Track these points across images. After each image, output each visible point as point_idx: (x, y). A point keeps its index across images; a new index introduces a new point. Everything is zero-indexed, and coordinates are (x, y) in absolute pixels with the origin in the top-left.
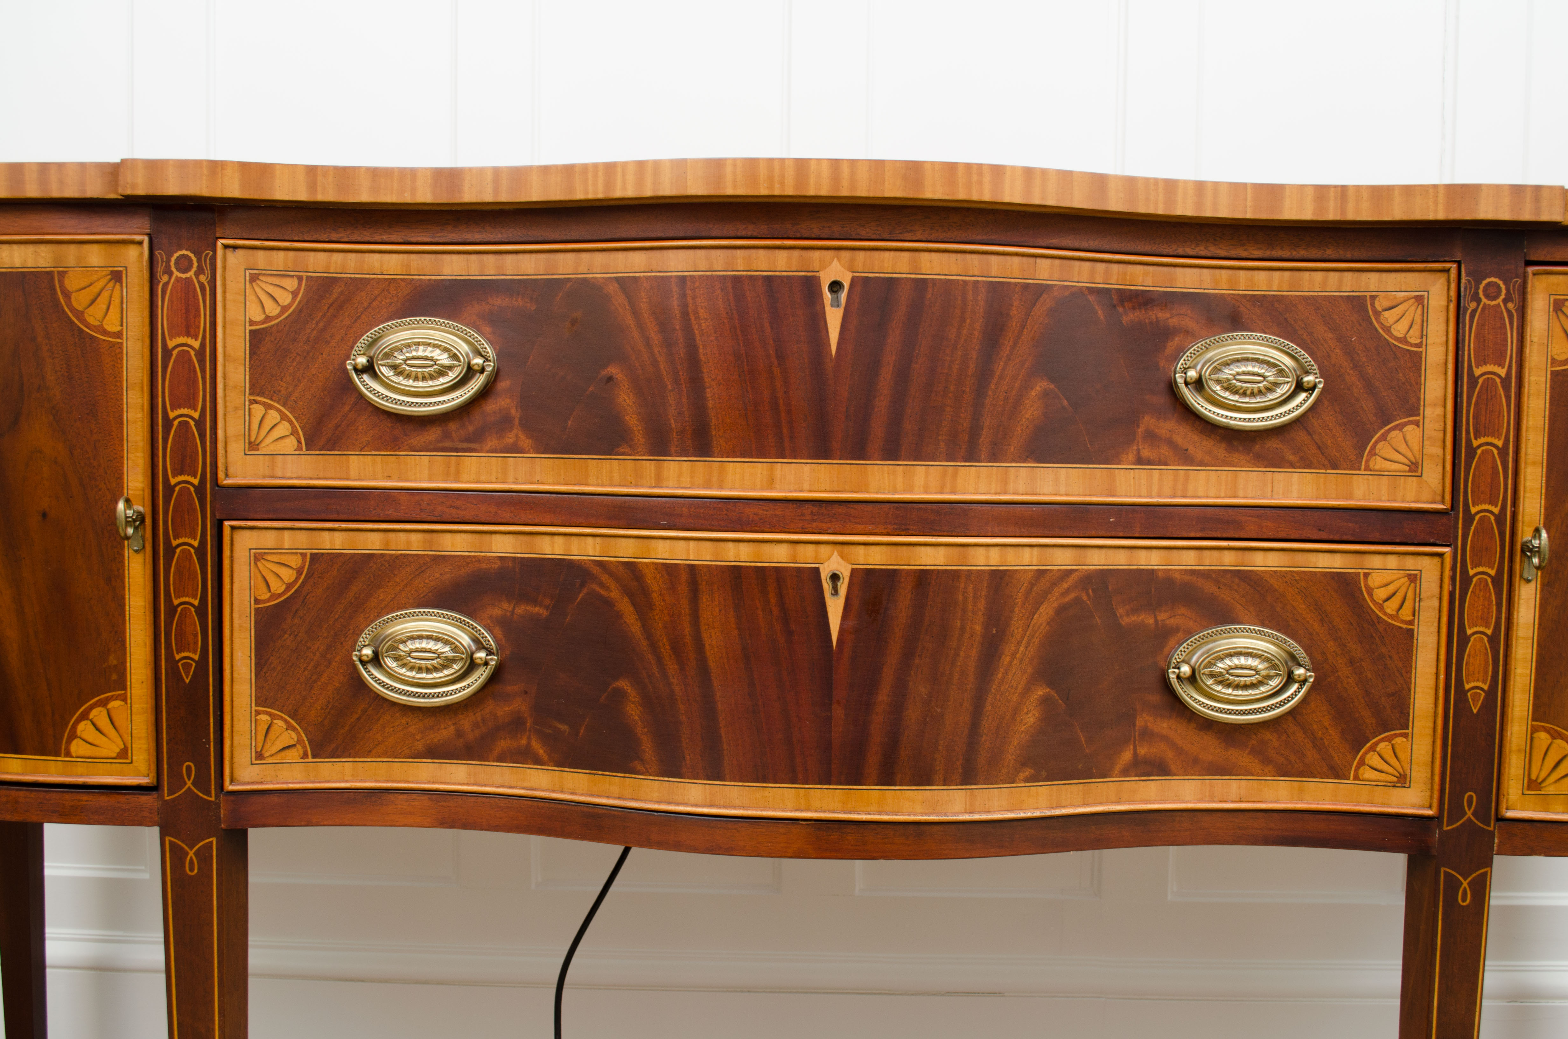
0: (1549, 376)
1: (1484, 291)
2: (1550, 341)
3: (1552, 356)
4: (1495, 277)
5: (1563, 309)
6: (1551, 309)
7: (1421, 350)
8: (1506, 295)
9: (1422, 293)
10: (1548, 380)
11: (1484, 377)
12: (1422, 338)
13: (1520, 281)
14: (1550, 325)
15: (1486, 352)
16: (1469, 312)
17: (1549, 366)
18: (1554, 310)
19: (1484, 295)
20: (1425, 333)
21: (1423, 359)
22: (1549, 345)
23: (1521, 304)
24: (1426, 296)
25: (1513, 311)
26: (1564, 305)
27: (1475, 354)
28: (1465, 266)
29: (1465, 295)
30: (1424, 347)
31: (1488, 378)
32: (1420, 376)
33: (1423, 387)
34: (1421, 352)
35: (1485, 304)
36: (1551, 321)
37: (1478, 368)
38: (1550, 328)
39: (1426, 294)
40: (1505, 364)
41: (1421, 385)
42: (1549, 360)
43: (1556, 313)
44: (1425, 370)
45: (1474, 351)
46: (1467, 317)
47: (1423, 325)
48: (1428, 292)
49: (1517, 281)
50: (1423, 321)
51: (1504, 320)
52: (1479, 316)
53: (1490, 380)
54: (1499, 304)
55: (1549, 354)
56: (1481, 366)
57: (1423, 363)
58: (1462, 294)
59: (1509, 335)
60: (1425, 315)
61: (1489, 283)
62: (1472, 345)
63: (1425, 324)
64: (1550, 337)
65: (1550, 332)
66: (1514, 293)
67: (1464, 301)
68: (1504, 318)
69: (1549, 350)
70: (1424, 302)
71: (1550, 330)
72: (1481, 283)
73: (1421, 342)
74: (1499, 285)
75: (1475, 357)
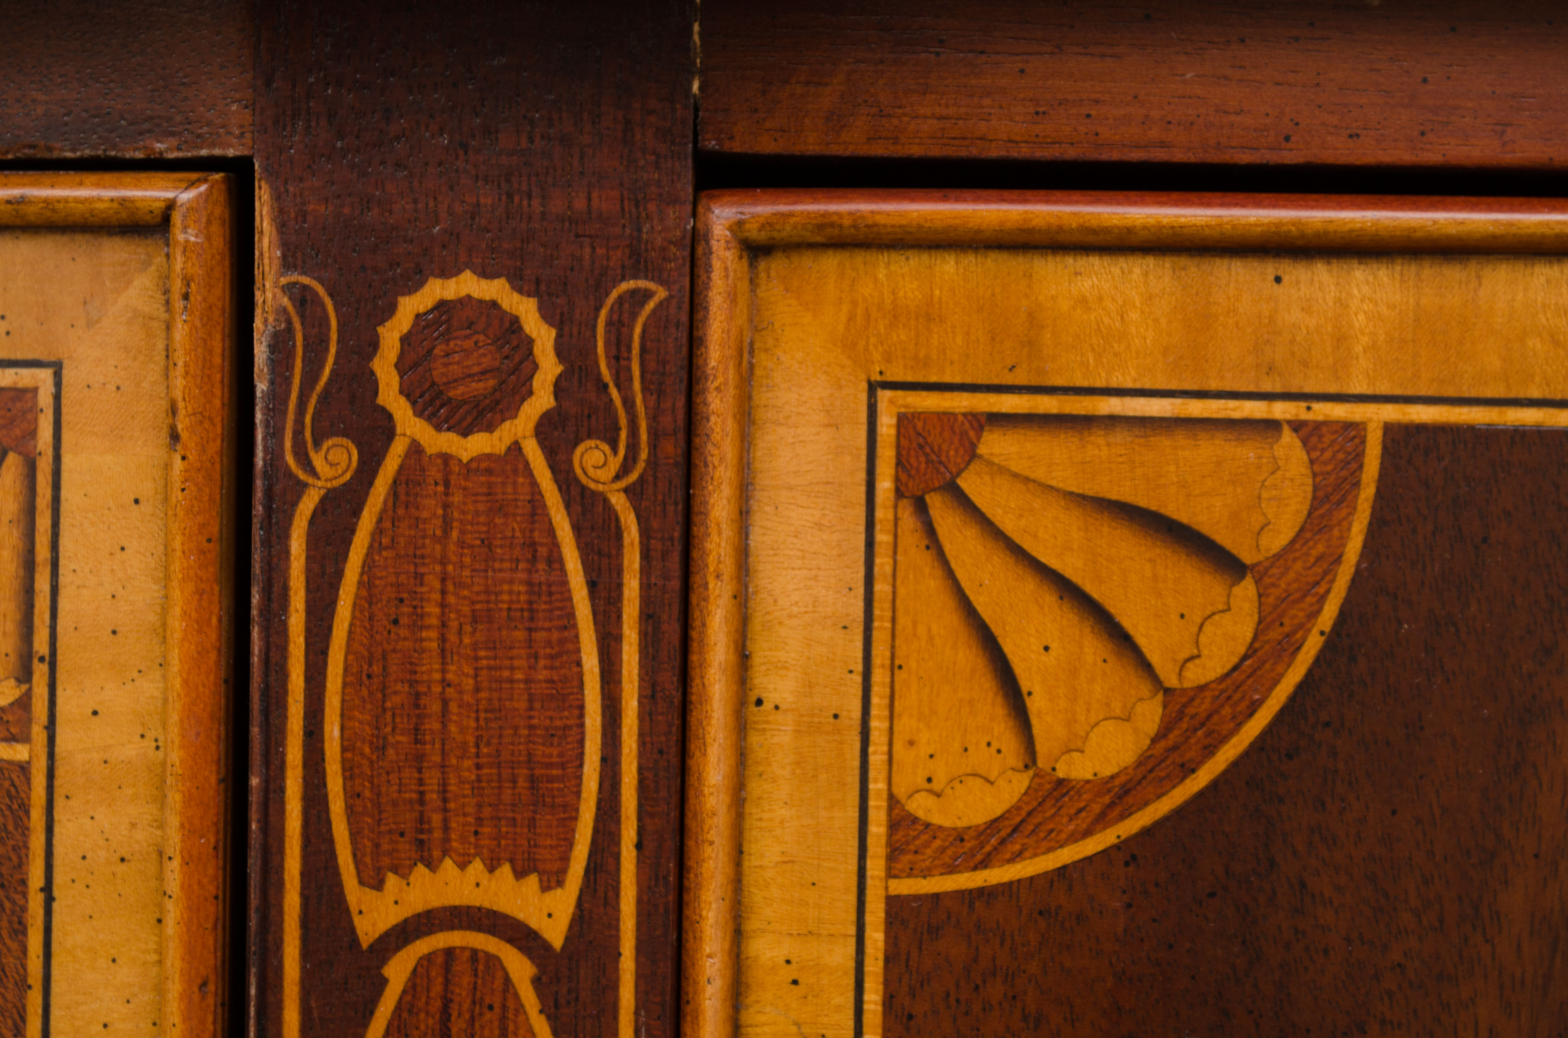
0: (876, 937)
1: (400, 366)
2: (878, 701)
3: (892, 800)
4: (485, 274)
5: (968, 483)
6: (885, 485)
7: (20, 753)
8: (559, 389)
9: (24, 377)
10: (874, 966)
11: (422, 947)
12: (25, 675)
13: (661, 293)
14: (881, 588)
15: (432, 779)
16: (308, 504)
17: (876, 867)
18: (899, 493)
19: (406, 392)
20: (41, 645)
21: (37, 816)
22: (878, 724)
23: (671, 448)
24: (45, 399)
25: (619, 501)
26: (972, 455)
27: (352, 796)
28: (277, 197)
29: (278, 396)
30: (38, 733)
31: (449, 953)
32: (20, 930)
33: (35, 999)
34: (24, 768)
35: (415, 449)
36: (883, 563)
37: (378, 885)
38: (881, 610)
39: (45, 376)
40: (565, 859)
41: (23, 986)
42: (877, 829)
43: (921, 507)
44: (48, 889)
45: (349, 771)
46: (297, 545)
47: (28, 591)
48: (57, 368)
49: (640, 297)
50: (29, 565)
51: (555, 560)
52: (378, 531)
53: (461, 966)
54: (516, 448)
55: (877, 786)
56: (403, 871)
57: (37, 842)
58: (261, 387)
59: (590, 661)
60: (43, 523)
61: (442, 306)
62: (332, 731)
63: (42, 583)
64: (879, 676)
65: (880, 638)
66: (622, 380)
67: (275, 433)
68: (555, 545)
69: (877, 758)
70: (33, 433)
71: (882, 626)
72: (391, 310)
73: (24, 703)
74: (514, 324)
75: (350, 810)
